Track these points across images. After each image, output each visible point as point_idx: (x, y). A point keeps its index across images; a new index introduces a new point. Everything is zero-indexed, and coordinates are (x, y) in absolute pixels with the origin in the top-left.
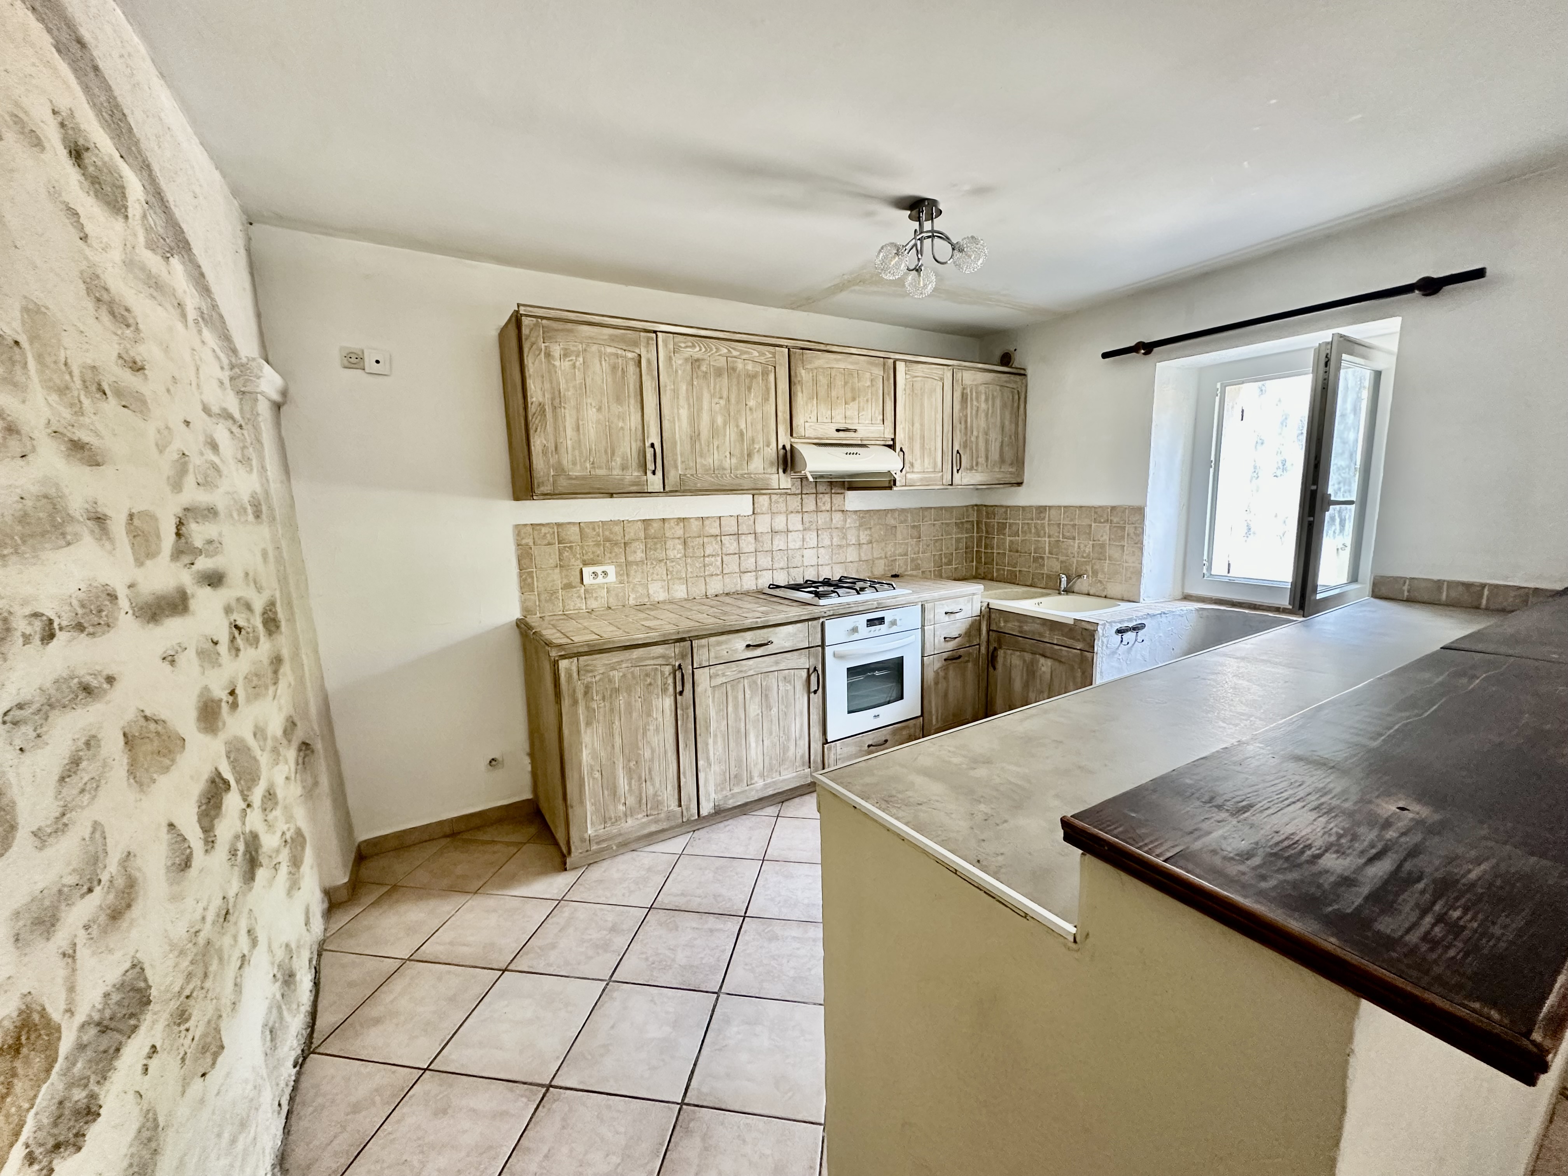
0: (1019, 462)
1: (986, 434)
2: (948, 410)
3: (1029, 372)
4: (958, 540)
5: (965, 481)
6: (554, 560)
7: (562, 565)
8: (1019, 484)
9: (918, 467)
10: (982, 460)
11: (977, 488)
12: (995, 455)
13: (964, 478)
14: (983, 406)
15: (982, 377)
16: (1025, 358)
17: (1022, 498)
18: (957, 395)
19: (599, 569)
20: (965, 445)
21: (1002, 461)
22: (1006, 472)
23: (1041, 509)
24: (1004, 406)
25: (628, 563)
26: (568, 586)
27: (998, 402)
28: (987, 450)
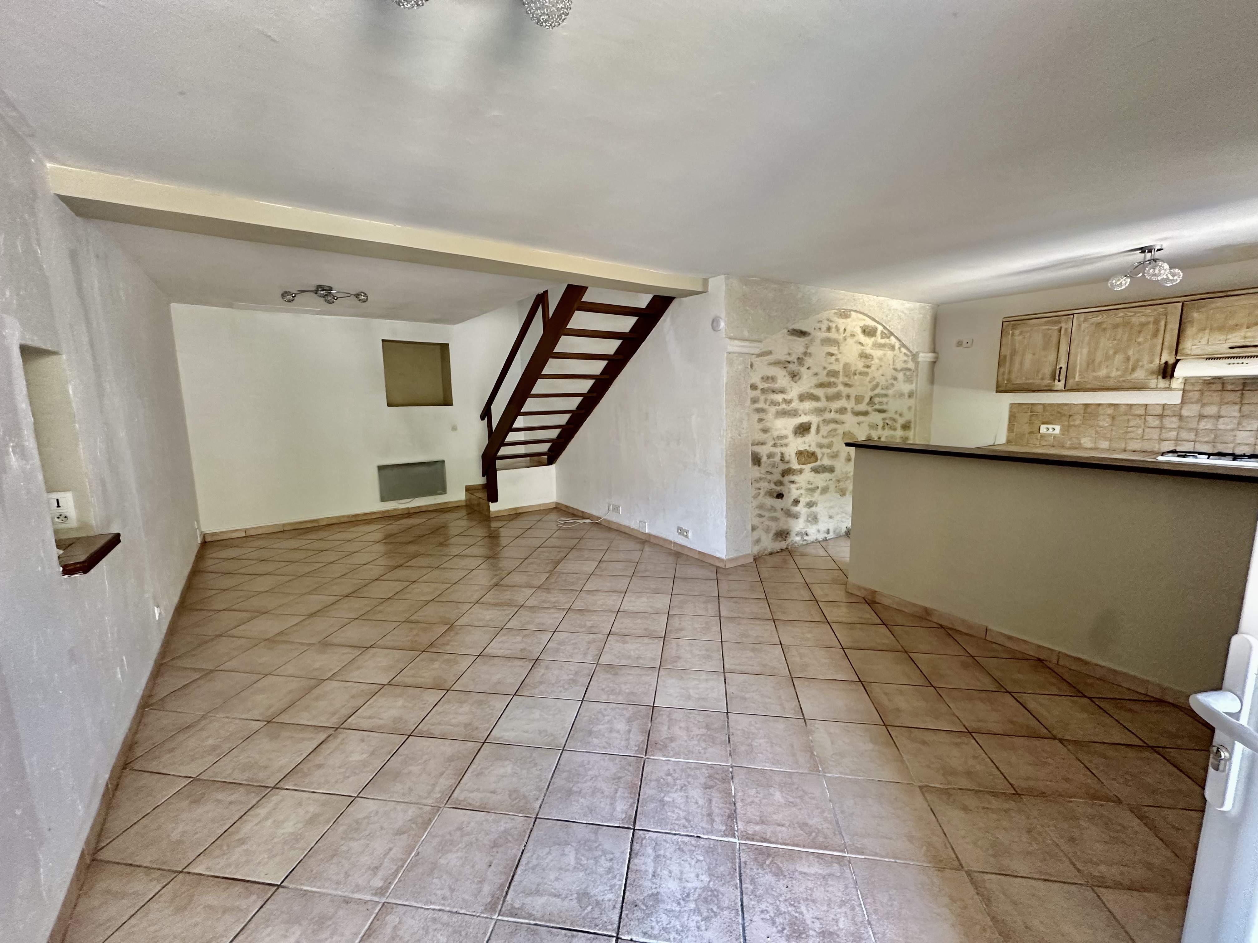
6: (1026, 420)
7: (1031, 423)
19: (1050, 427)
25: (1069, 426)
26: (1031, 433)
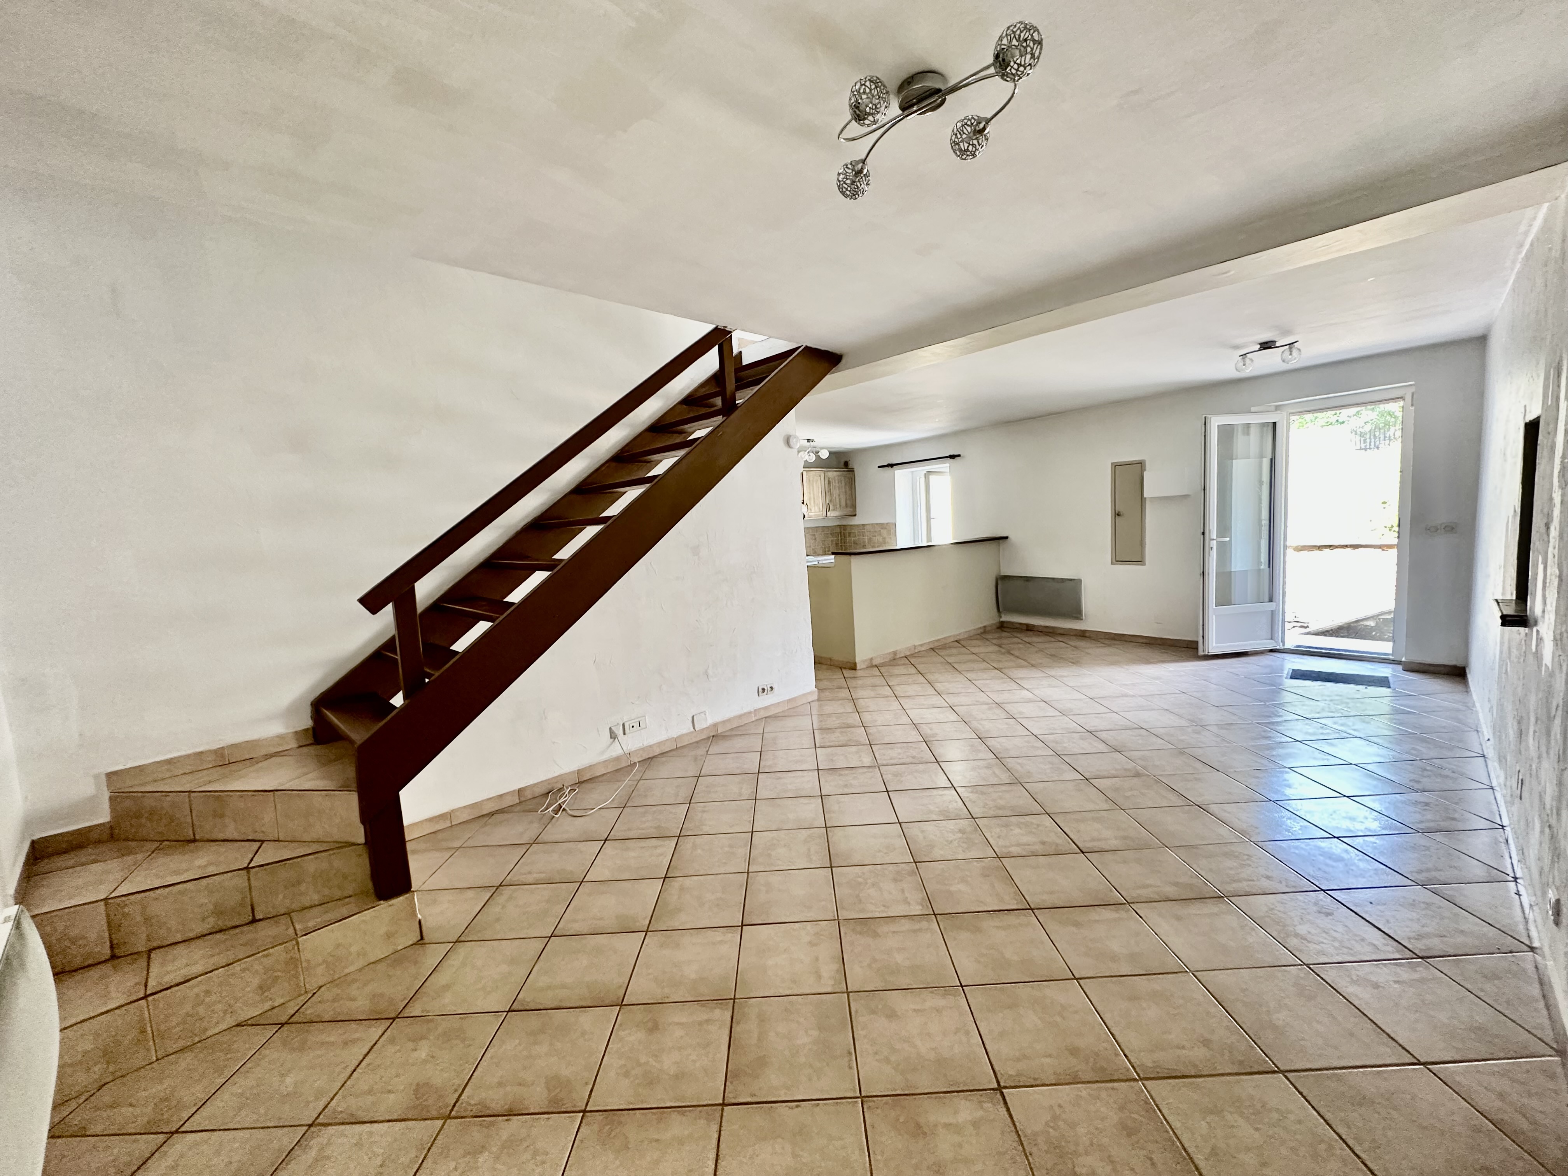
0: (854, 507)
1: (839, 495)
2: (823, 487)
3: (855, 470)
4: (832, 541)
5: (832, 515)
8: (855, 515)
9: (813, 511)
10: (838, 506)
11: (837, 518)
12: (843, 503)
13: (831, 514)
14: (837, 485)
15: (835, 474)
16: (855, 464)
17: (856, 521)
18: (827, 482)
20: (831, 501)
21: (846, 505)
22: (849, 511)
23: (864, 525)
24: (846, 484)
27: (843, 482)
28: (840, 502)
